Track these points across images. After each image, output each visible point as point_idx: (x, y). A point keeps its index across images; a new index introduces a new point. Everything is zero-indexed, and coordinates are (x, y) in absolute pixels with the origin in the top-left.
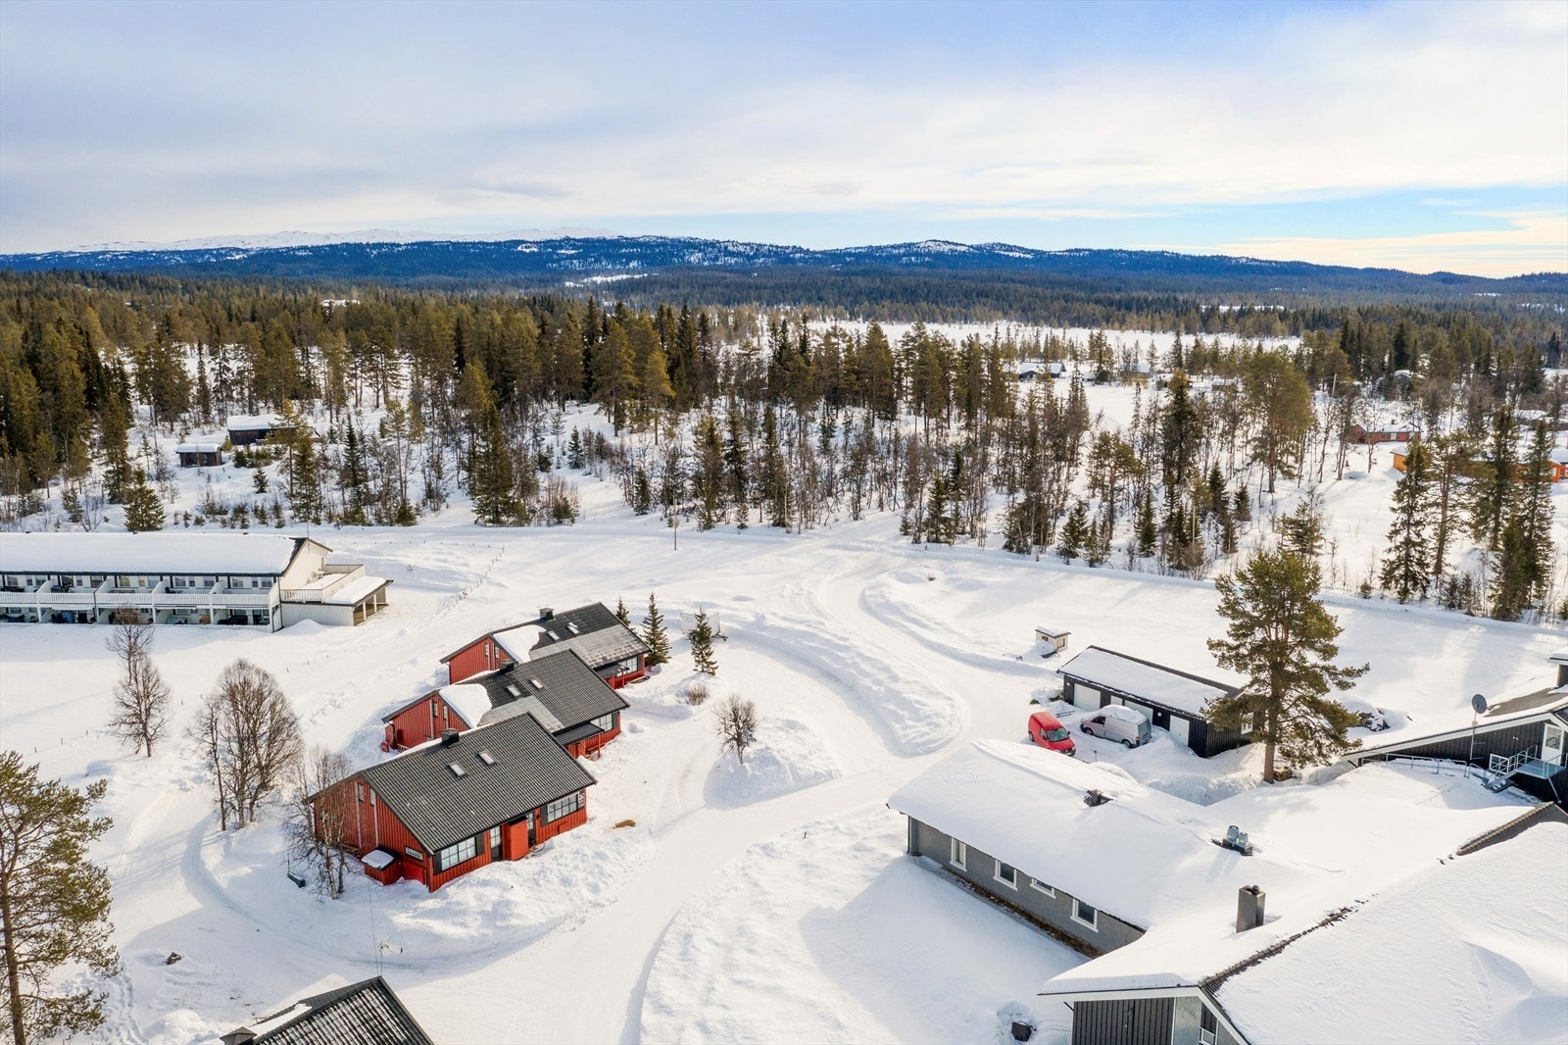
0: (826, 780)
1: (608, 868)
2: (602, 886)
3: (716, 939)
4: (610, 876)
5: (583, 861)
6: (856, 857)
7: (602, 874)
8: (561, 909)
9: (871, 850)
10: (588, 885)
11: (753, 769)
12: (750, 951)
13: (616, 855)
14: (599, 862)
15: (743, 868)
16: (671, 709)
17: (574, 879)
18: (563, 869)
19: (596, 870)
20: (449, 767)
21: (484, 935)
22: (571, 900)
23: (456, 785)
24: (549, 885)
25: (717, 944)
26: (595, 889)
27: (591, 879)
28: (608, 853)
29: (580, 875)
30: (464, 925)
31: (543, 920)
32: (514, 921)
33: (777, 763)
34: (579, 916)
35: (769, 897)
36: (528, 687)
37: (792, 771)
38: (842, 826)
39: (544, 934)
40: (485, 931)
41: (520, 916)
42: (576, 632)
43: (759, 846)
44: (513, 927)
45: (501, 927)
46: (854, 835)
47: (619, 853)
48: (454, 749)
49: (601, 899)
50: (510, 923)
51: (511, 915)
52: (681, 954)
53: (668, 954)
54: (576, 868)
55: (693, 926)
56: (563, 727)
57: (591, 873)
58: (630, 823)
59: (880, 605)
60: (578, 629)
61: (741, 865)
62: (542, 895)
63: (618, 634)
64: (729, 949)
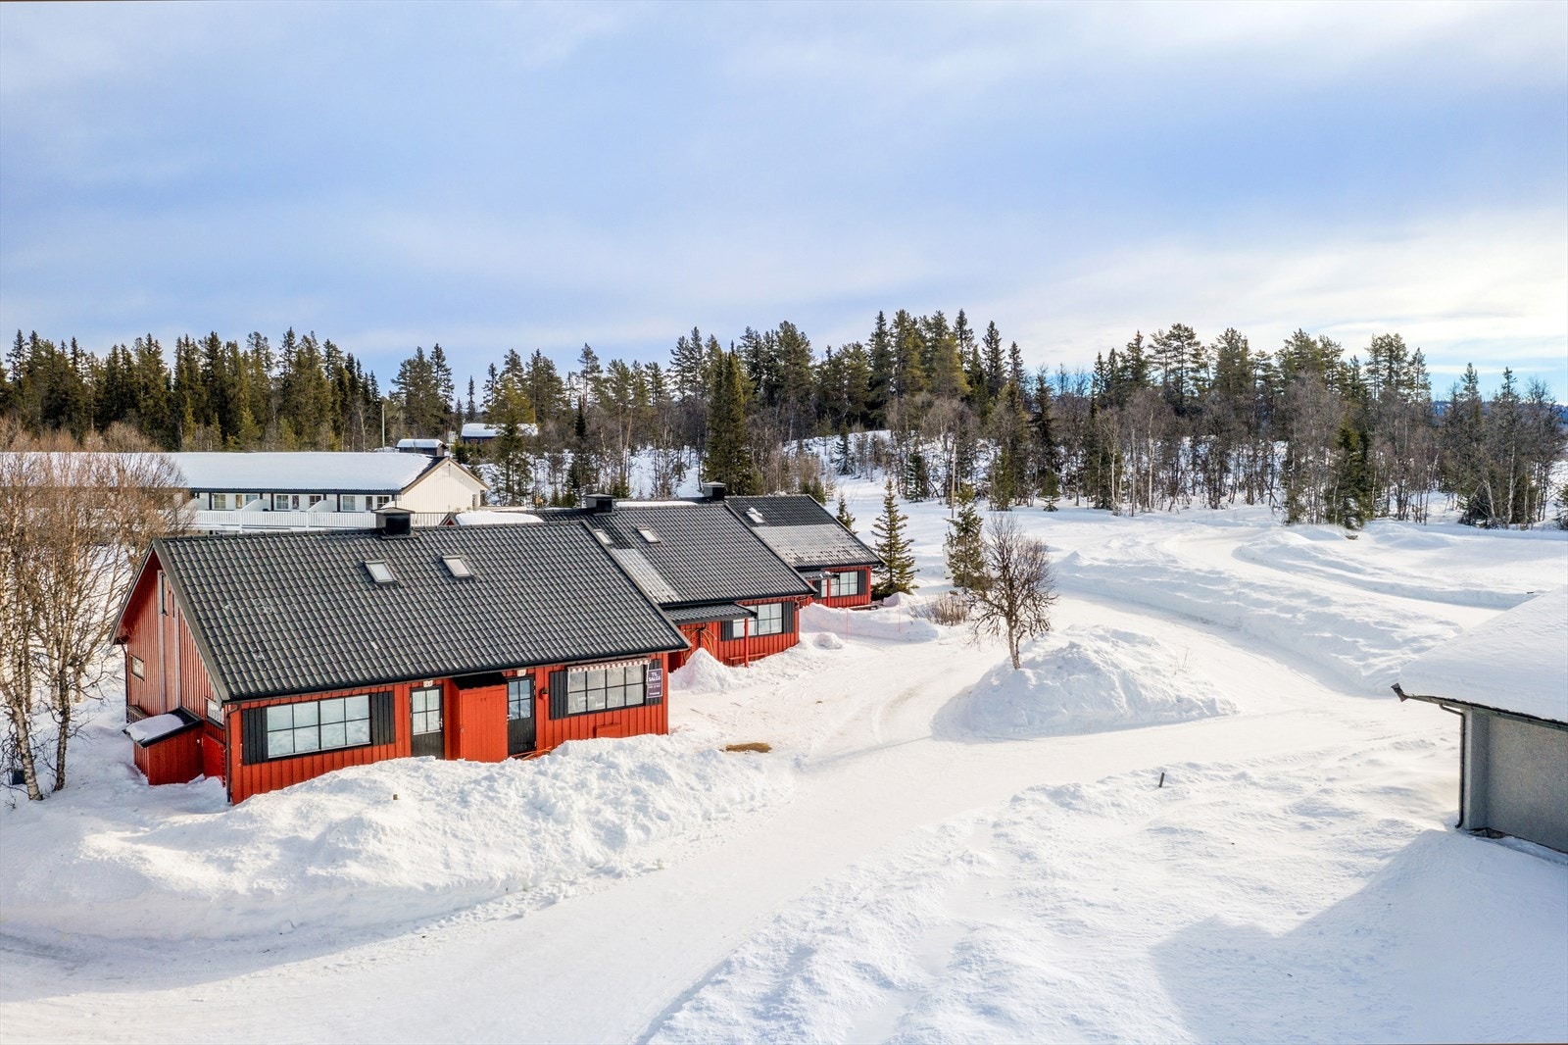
0: (1202, 716)
1: (662, 799)
2: (632, 833)
3: (886, 970)
4: (663, 817)
5: (603, 777)
6: (1306, 827)
7: (642, 808)
8: (498, 865)
9: (1350, 815)
10: (598, 825)
11: (1038, 676)
12: (989, 1011)
13: (694, 782)
14: (644, 784)
15: (996, 825)
16: (900, 627)
17: (561, 806)
18: (542, 781)
19: (631, 799)
20: (363, 566)
21: (262, 894)
22: (537, 848)
23: (366, 595)
24: (492, 807)
25: (886, 984)
26: (614, 837)
27: (609, 814)
28: (672, 771)
29: (580, 802)
30: (228, 865)
31: (439, 880)
32: (354, 870)
33: (1094, 669)
34: (547, 888)
35: (1059, 884)
36: (631, 537)
37: (1126, 689)
38: (1255, 774)
39: (434, 918)
40: (268, 885)
41: (376, 860)
42: (758, 520)
43: (1043, 790)
44: (344, 882)
45: (316, 879)
46: (1288, 789)
47: (702, 778)
48: (395, 545)
49: (620, 861)
50: (340, 872)
51: (355, 855)
52: (766, 999)
53: (728, 993)
54: (581, 786)
55: (827, 930)
56: (677, 599)
57: (616, 803)
58: (762, 748)
59: (1271, 551)
60: (764, 518)
61: (991, 819)
62: (466, 825)
63: (830, 535)
64: (920, 998)
